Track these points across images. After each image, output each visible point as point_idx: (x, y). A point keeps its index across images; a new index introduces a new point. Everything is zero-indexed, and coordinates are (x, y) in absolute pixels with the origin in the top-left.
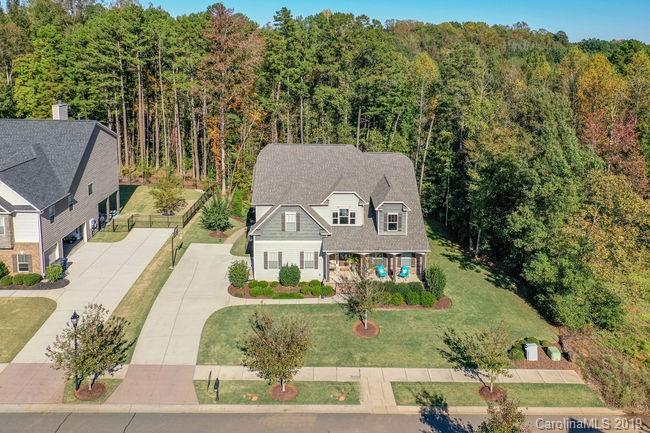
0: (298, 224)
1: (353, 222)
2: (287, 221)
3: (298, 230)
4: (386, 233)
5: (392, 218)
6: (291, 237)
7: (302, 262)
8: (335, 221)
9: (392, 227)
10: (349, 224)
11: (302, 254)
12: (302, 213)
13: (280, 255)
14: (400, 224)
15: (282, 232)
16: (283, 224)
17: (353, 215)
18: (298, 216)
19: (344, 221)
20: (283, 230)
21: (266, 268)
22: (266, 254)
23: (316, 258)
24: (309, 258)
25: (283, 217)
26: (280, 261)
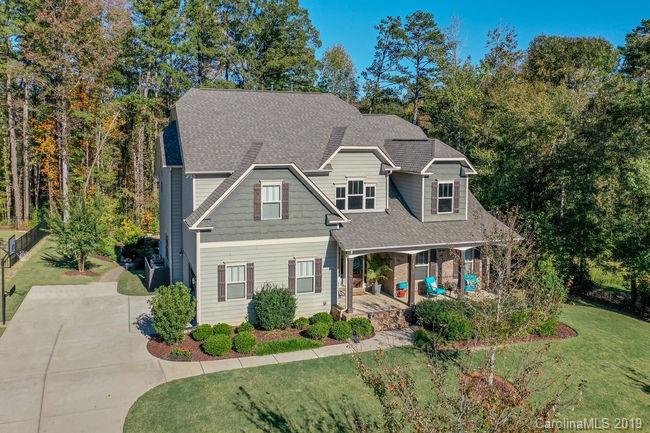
0: (286, 205)
1: (370, 204)
2: (263, 200)
3: (286, 217)
4: (434, 218)
5: (446, 190)
6: (273, 232)
7: (292, 280)
8: (340, 205)
9: (445, 206)
10: (364, 210)
11: (292, 266)
12: (293, 181)
13: (250, 269)
14: (457, 200)
15: (254, 224)
16: (257, 205)
17: (371, 191)
18: (285, 189)
19: (355, 203)
20: (257, 218)
21: (221, 299)
22: (221, 271)
23: (318, 271)
24: (305, 271)
25: (257, 192)
26: (251, 282)
